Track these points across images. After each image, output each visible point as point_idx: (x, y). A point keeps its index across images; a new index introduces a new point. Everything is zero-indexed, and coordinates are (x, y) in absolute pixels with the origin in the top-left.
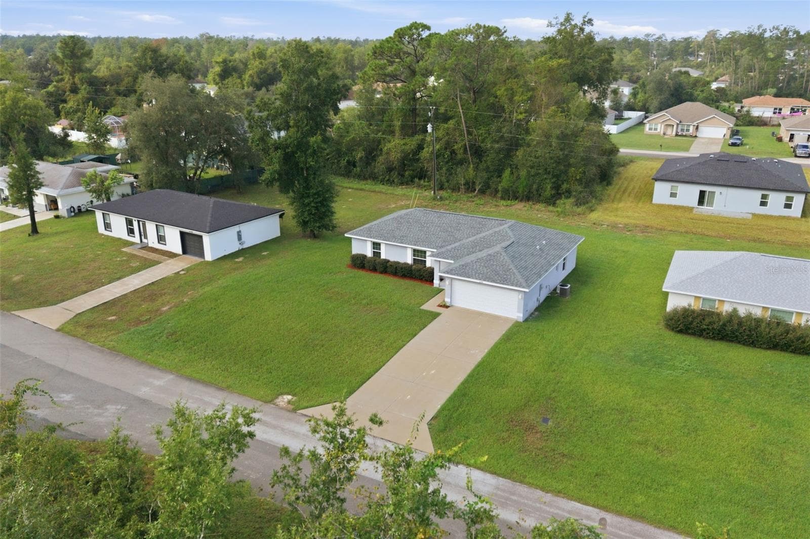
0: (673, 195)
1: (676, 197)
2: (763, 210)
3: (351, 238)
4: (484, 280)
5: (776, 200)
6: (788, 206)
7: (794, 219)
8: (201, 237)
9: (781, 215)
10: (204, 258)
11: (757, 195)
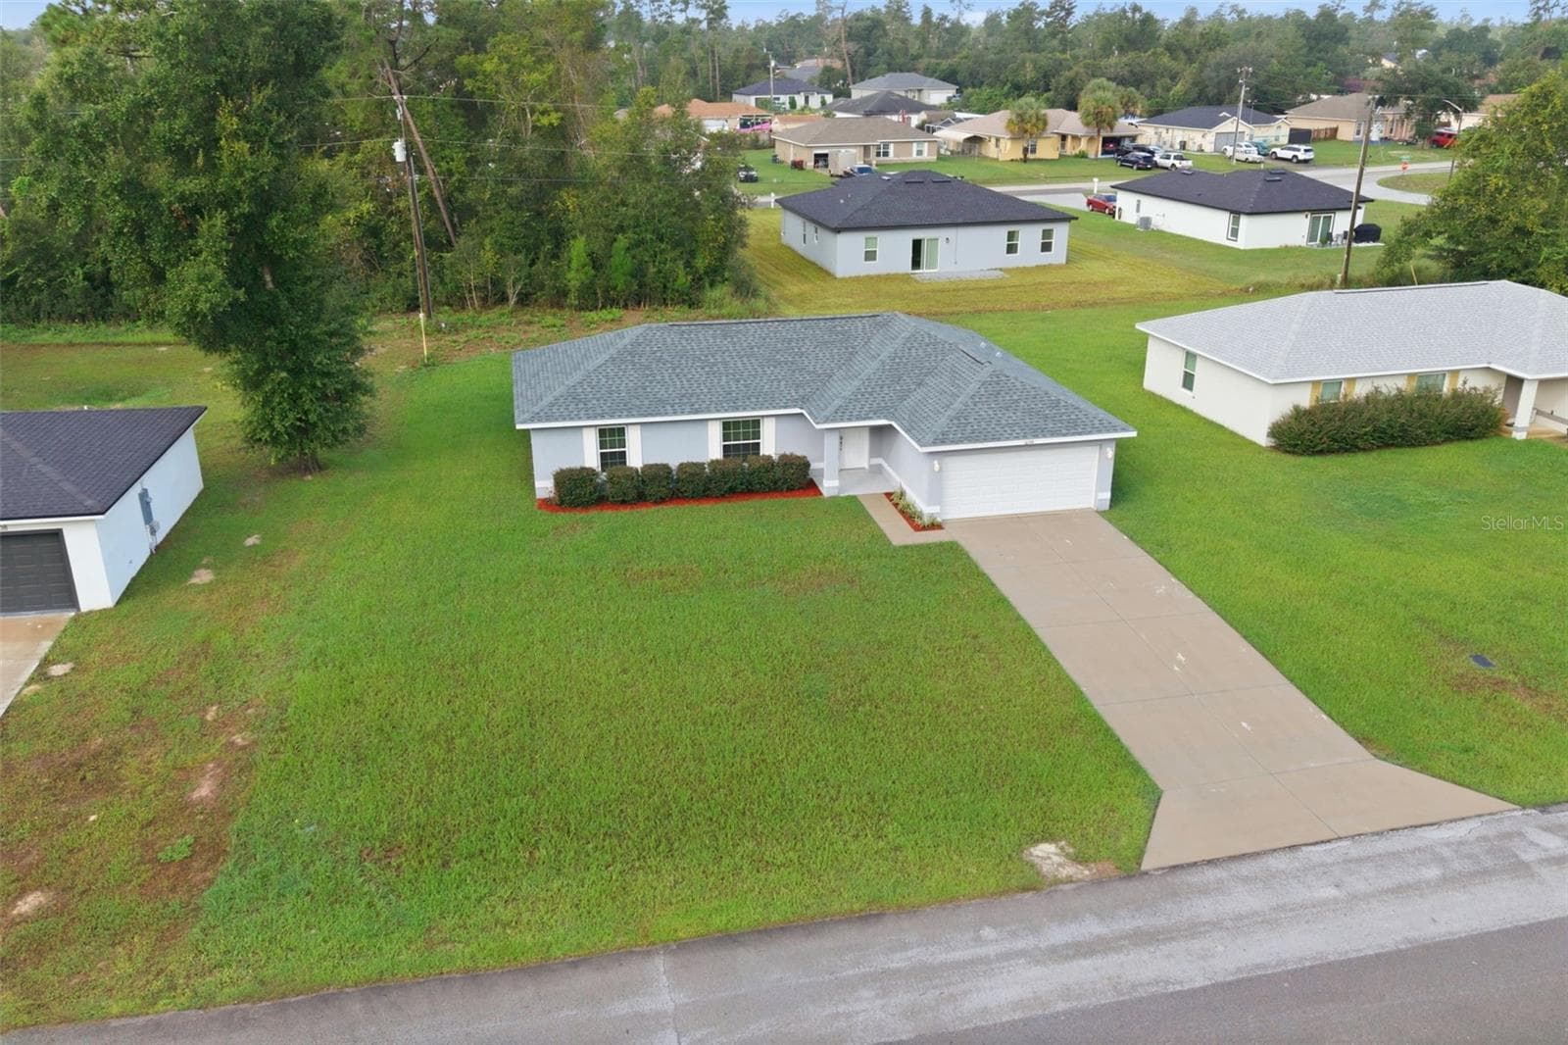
0: (870, 256)
1: (874, 259)
2: (1014, 261)
3: (528, 431)
4: (1036, 436)
5: (1029, 236)
6: (1046, 247)
7: (1059, 267)
8: (57, 535)
9: (1039, 263)
10: (78, 609)
11: (1000, 234)
